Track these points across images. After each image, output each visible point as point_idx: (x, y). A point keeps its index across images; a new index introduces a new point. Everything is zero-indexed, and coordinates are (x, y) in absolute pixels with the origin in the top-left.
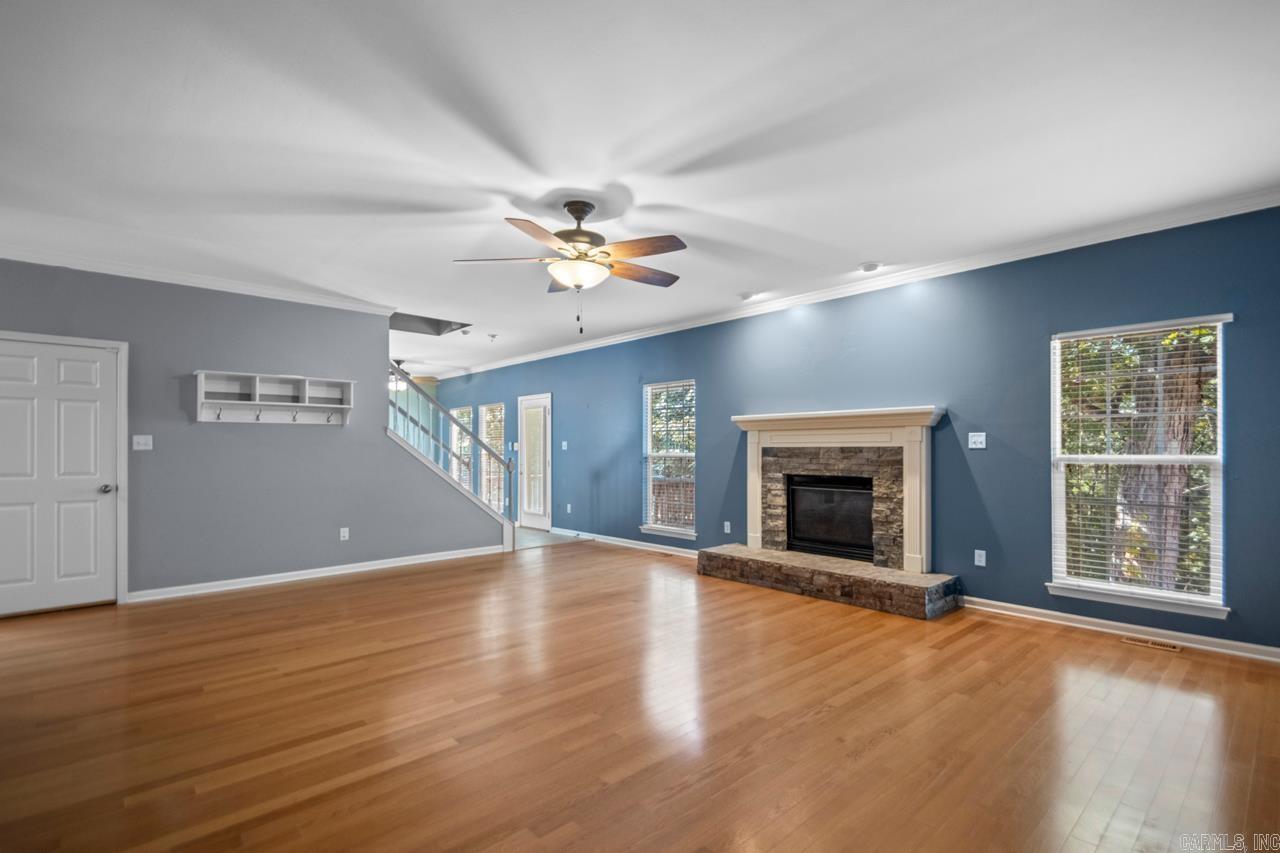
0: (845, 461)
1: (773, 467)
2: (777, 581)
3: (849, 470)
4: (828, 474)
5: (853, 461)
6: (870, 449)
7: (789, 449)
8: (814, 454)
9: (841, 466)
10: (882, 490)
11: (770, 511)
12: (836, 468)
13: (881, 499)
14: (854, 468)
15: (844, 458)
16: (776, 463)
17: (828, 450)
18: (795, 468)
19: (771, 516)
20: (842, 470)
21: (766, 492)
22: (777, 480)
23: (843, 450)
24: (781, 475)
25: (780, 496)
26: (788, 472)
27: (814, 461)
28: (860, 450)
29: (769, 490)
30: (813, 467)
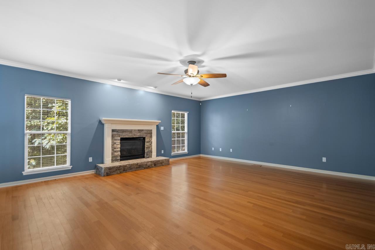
0: (139, 133)
1: (116, 136)
3: (140, 136)
4: (135, 137)
5: (141, 133)
6: (145, 130)
7: (122, 130)
8: (131, 131)
9: (138, 135)
10: (148, 140)
11: (115, 150)
12: (137, 135)
13: (147, 142)
14: (142, 135)
15: (139, 132)
16: (117, 134)
17: (135, 130)
18: (125, 136)
19: (115, 152)
20: (139, 136)
21: (113, 144)
22: (118, 140)
23: (139, 130)
24: (120, 138)
25: (119, 145)
26: (122, 137)
27: (130, 133)
28: (143, 130)
29: (115, 143)
30: (130, 135)
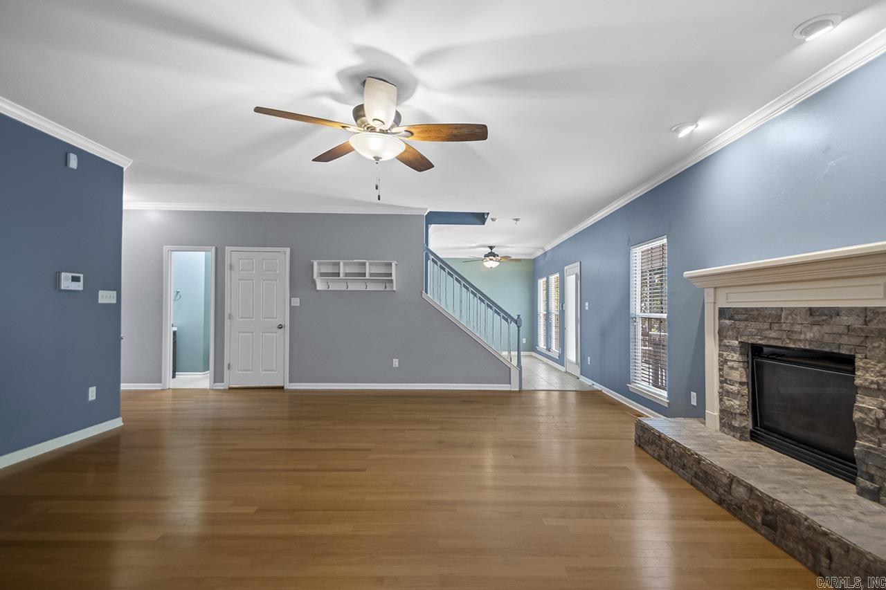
0: (816, 328)
1: (730, 333)
2: (696, 475)
3: (820, 341)
4: (791, 346)
5: (826, 329)
6: (851, 311)
7: (746, 309)
8: (774, 317)
9: (809, 335)
10: (870, 377)
11: (727, 387)
12: (802, 337)
13: (868, 391)
14: (827, 339)
15: (813, 324)
16: (733, 327)
17: (793, 311)
18: (752, 335)
19: (728, 393)
20: (811, 342)
21: (723, 362)
22: (733, 349)
23: (811, 311)
24: (737, 342)
25: (737, 369)
26: (744, 339)
27: (775, 327)
28: (836, 312)
29: (726, 361)
30: (773, 334)
